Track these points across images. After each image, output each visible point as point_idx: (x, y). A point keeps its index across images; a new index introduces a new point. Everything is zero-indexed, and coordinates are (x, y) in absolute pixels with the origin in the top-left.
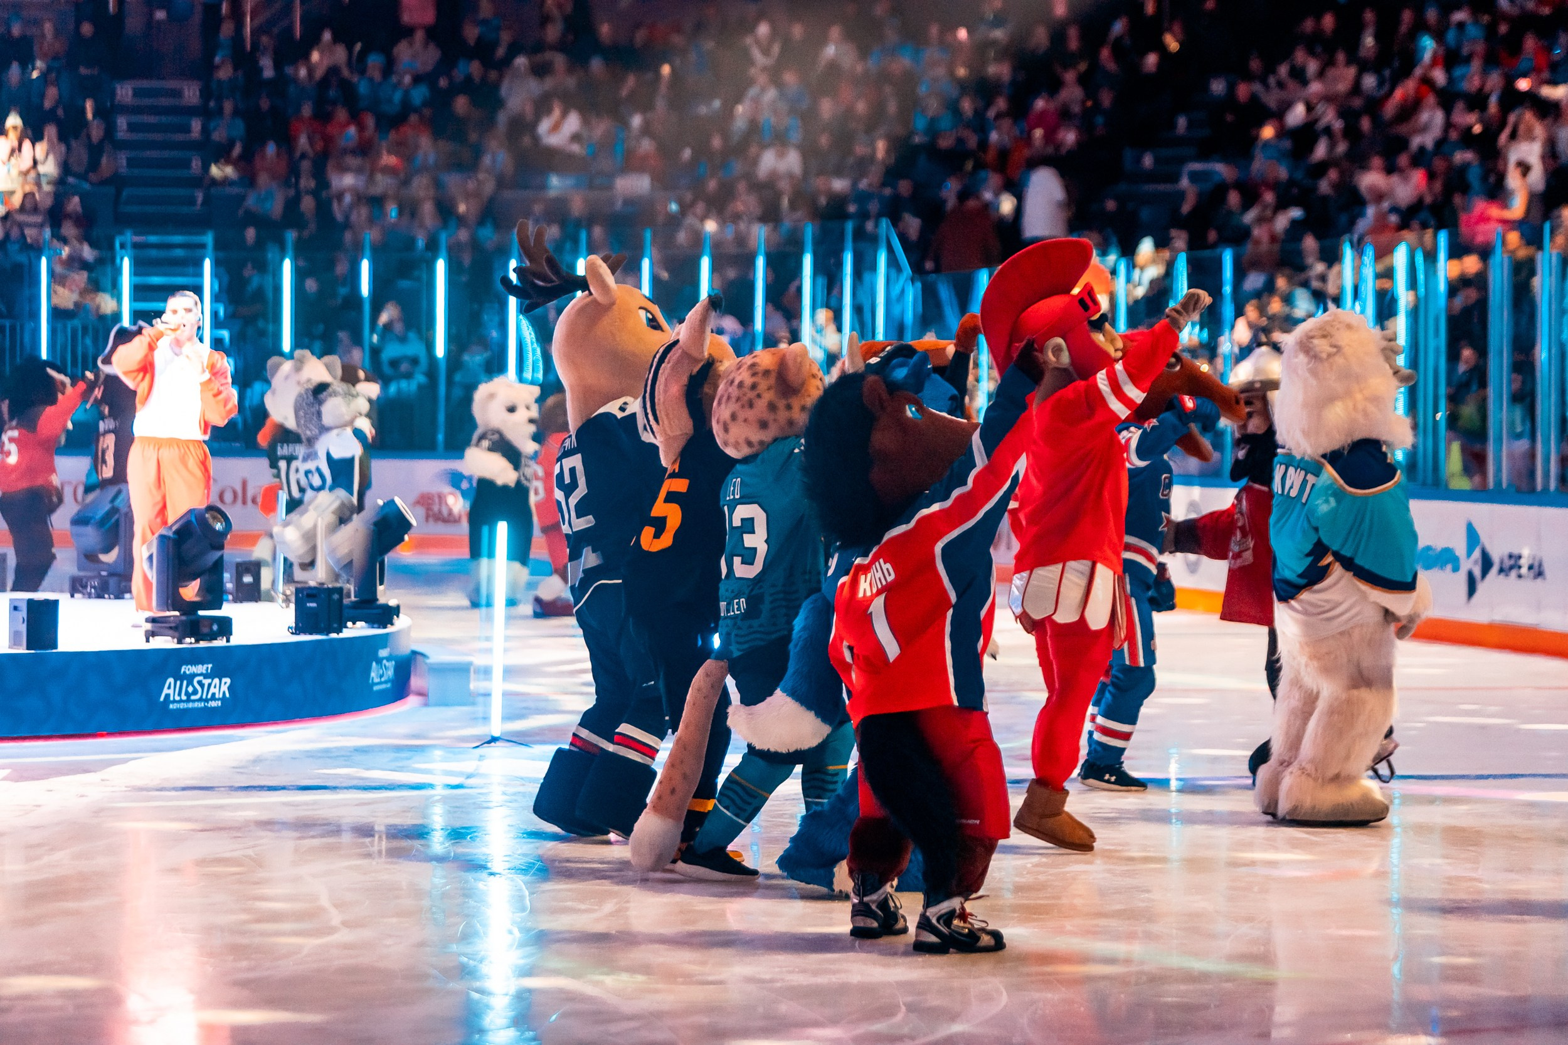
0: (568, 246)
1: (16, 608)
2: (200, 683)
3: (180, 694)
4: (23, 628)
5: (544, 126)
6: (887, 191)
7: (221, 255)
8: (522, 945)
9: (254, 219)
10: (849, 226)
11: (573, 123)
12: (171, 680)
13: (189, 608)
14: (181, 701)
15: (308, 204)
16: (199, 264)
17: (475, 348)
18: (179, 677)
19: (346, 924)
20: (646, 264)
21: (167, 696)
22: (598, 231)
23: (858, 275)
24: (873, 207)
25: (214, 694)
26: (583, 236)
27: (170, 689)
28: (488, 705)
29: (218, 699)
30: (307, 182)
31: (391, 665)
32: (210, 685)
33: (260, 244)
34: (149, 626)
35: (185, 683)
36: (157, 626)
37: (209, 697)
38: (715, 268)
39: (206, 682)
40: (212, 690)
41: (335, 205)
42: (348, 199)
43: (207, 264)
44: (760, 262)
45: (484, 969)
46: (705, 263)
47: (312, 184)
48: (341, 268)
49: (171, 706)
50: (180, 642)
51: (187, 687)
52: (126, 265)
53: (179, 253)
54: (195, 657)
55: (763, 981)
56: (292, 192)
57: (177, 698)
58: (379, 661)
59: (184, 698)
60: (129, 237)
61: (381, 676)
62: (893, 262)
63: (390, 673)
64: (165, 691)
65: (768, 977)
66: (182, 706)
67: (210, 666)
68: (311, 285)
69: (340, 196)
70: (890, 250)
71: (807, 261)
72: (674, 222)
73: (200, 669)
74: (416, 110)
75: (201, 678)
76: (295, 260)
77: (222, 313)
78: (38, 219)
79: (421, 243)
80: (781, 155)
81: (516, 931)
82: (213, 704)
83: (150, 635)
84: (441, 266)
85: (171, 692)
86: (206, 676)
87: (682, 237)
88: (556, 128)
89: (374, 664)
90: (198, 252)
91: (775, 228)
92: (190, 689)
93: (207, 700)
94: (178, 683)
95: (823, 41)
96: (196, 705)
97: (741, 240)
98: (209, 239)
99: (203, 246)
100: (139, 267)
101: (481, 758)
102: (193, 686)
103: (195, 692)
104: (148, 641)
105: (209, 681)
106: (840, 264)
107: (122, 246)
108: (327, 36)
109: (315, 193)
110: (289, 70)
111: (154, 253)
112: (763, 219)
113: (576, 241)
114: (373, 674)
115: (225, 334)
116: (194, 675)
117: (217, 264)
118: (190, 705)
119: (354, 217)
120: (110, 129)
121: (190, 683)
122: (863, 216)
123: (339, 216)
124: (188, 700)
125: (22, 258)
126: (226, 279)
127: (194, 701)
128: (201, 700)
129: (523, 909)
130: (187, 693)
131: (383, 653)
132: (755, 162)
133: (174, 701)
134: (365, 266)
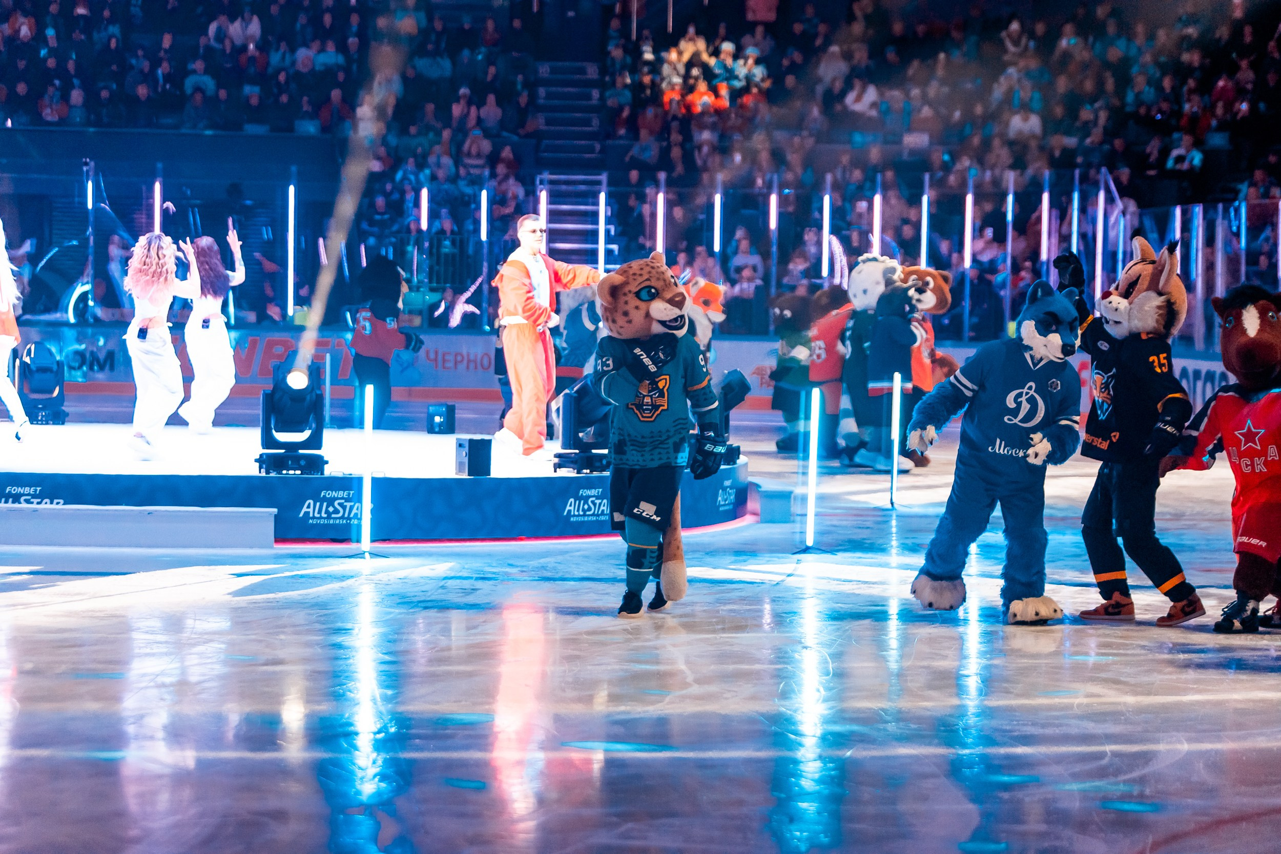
0: (868, 184)
1: (460, 445)
2: (593, 502)
3: (578, 510)
4: (466, 460)
5: (850, 98)
6: (1106, 147)
7: (612, 189)
8: (826, 700)
9: (637, 164)
10: (1077, 172)
11: (871, 94)
12: (572, 500)
13: (585, 447)
14: (579, 515)
15: (676, 152)
16: (596, 196)
17: (798, 260)
18: (578, 498)
19: (698, 681)
20: (925, 199)
21: (569, 511)
22: (889, 174)
23: (1083, 210)
24: (1095, 159)
25: (603, 511)
26: (879, 177)
27: (571, 506)
28: (804, 523)
29: (606, 515)
30: (676, 137)
31: (733, 491)
32: (600, 504)
33: (641, 183)
34: (556, 460)
35: (582, 502)
36: (562, 461)
37: (600, 512)
38: (976, 203)
39: (598, 502)
40: (602, 508)
41: (696, 153)
42: (705, 149)
43: (602, 197)
44: (1010, 199)
45: (799, 717)
46: (969, 199)
47: (680, 138)
48: (701, 200)
49: (572, 519)
50: (578, 473)
51: (584, 505)
52: (543, 196)
53: (583, 187)
54: (589, 483)
55: (1005, 731)
56: (665, 144)
57: (576, 513)
58: (724, 489)
59: (581, 513)
60: (546, 176)
61: (725, 501)
62: (1110, 200)
63: (732, 497)
64: (568, 508)
65: (1008, 728)
66: (580, 519)
67: (600, 490)
68: (678, 212)
69: (699, 148)
70: (1108, 191)
71: (1046, 197)
72: (947, 168)
73: (593, 492)
74: (757, 85)
75: (594, 499)
76: (666, 193)
77: (613, 233)
78: (480, 162)
79: (759, 182)
80: (1026, 119)
81: (822, 689)
82: (602, 518)
83: (557, 466)
84: (773, 199)
85: (572, 508)
86: (597, 498)
87: (952, 179)
88: (858, 99)
89: (721, 491)
90: (597, 188)
91: (1022, 175)
92: (586, 507)
93: (598, 515)
94: (577, 502)
95: (1059, 35)
96: (590, 518)
97: (997, 182)
98: (604, 177)
99: (599, 183)
100: (554, 198)
101: (799, 561)
102: (588, 505)
103: (589, 509)
104: (555, 471)
105: (600, 501)
106: (1070, 201)
107: (541, 183)
108: (692, 30)
109: (682, 145)
110: (664, 54)
111: (564, 188)
112: (1013, 167)
113: (873, 181)
114: (720, 499)
115: (615, 247)
116: (590, 497)
117: (609, 196)
118: (586, 518)
119: (709, 163)
120: (533, 97)
121: (586, 502)
122: (1088, 165)
123: (699, 162)
124: (584, 515)
125: (468, 190)
126: (616, 207)
127: (589, 515)
128: (593, 515)
129: (828, 674)
130: (583, 510)
131: (727, 483)
132: (1007, 124)
133: (574, 516)
134: (718, 199)
